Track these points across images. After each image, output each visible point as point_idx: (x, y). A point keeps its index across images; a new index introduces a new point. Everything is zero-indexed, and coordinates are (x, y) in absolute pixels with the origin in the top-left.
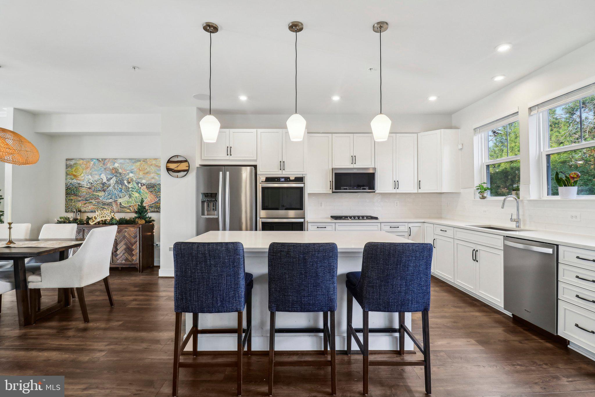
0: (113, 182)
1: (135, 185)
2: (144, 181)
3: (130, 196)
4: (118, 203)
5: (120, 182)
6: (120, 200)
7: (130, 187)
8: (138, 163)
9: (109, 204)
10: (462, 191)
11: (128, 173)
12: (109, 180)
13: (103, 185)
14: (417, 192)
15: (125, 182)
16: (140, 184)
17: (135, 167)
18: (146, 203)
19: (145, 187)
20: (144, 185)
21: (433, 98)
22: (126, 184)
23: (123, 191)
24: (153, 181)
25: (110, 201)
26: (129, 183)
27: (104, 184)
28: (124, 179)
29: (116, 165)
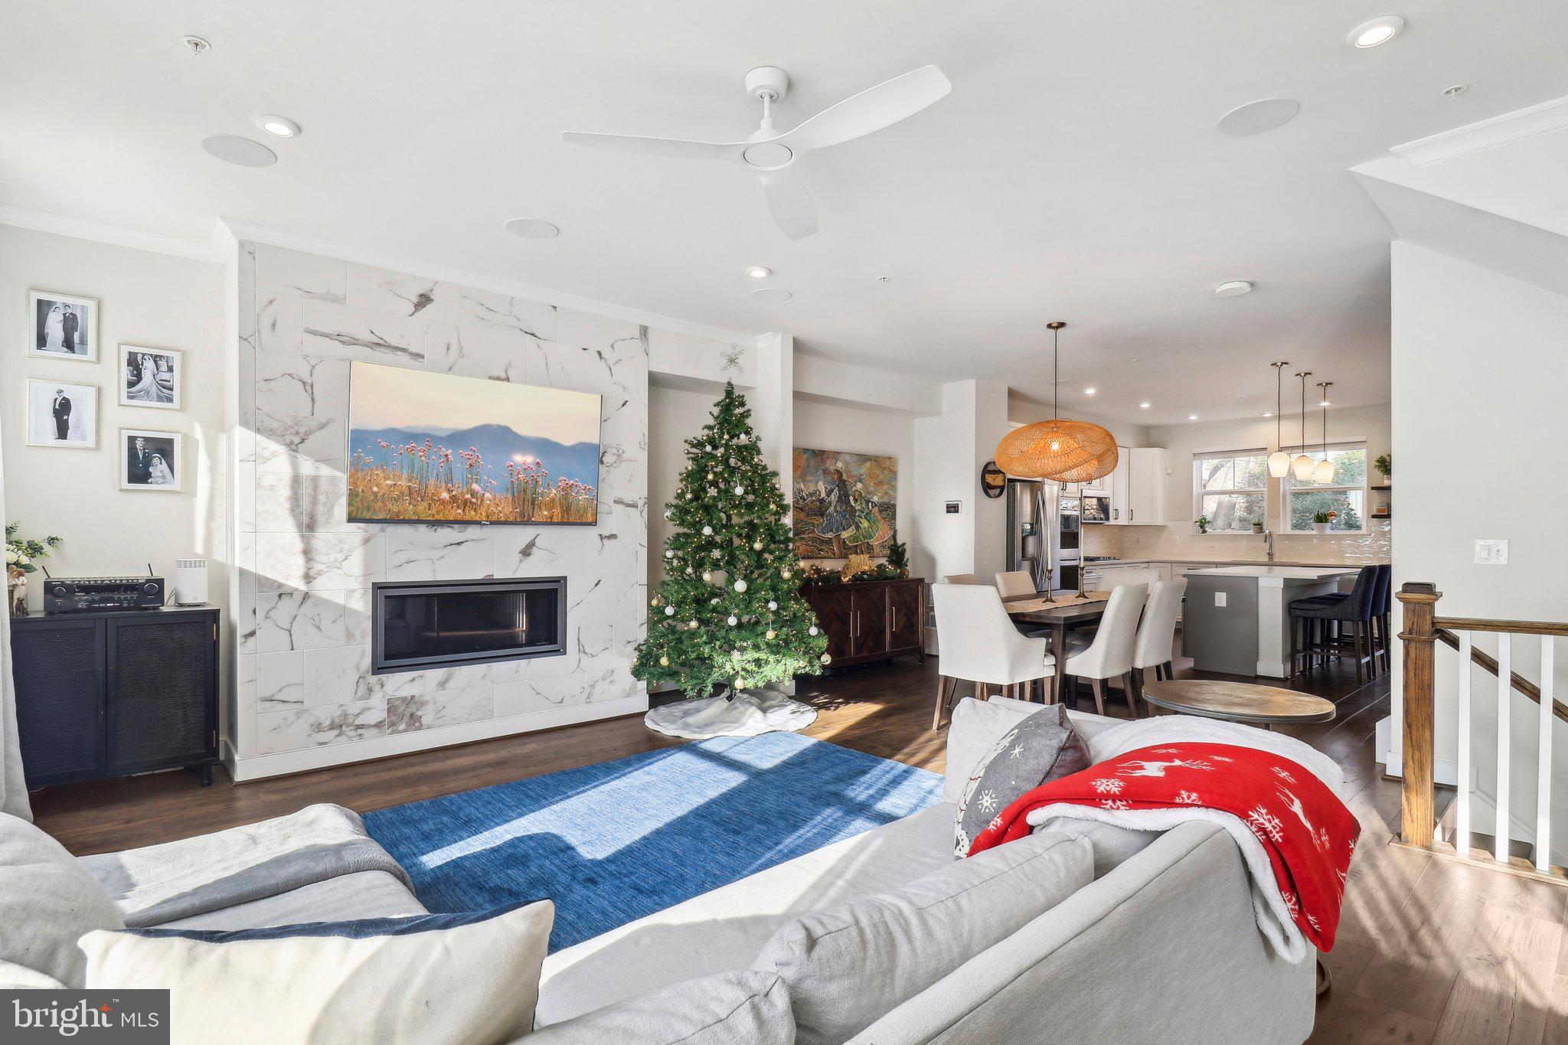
0: (833, 498)
1: (864, 506)
2: (875, 499)
3: (858, 528)
4: (842, 541)
5: (844, 499)
6: (845, 535)
7: (856, 508)
8: (868, 464)
9: (829, 542)
10: (1170, 524)
11: (856, 482)
12: (829, 494)
13: (821, 503)
14: (1127, 524)
15: (851, 498)
16: (870, 504)
17: (864, 469)
18: (877, 540)
19: (876, 509)
20: (876, 505)
21: (1193, 418)
22: (853, 504)
23: (847, 516)
24: (886, 499)
25: (830, 535)
26: (856, 500)
27: (822, 501)
28: (850, 493)
29: (840, 465)
